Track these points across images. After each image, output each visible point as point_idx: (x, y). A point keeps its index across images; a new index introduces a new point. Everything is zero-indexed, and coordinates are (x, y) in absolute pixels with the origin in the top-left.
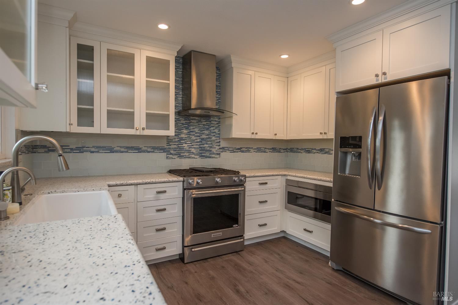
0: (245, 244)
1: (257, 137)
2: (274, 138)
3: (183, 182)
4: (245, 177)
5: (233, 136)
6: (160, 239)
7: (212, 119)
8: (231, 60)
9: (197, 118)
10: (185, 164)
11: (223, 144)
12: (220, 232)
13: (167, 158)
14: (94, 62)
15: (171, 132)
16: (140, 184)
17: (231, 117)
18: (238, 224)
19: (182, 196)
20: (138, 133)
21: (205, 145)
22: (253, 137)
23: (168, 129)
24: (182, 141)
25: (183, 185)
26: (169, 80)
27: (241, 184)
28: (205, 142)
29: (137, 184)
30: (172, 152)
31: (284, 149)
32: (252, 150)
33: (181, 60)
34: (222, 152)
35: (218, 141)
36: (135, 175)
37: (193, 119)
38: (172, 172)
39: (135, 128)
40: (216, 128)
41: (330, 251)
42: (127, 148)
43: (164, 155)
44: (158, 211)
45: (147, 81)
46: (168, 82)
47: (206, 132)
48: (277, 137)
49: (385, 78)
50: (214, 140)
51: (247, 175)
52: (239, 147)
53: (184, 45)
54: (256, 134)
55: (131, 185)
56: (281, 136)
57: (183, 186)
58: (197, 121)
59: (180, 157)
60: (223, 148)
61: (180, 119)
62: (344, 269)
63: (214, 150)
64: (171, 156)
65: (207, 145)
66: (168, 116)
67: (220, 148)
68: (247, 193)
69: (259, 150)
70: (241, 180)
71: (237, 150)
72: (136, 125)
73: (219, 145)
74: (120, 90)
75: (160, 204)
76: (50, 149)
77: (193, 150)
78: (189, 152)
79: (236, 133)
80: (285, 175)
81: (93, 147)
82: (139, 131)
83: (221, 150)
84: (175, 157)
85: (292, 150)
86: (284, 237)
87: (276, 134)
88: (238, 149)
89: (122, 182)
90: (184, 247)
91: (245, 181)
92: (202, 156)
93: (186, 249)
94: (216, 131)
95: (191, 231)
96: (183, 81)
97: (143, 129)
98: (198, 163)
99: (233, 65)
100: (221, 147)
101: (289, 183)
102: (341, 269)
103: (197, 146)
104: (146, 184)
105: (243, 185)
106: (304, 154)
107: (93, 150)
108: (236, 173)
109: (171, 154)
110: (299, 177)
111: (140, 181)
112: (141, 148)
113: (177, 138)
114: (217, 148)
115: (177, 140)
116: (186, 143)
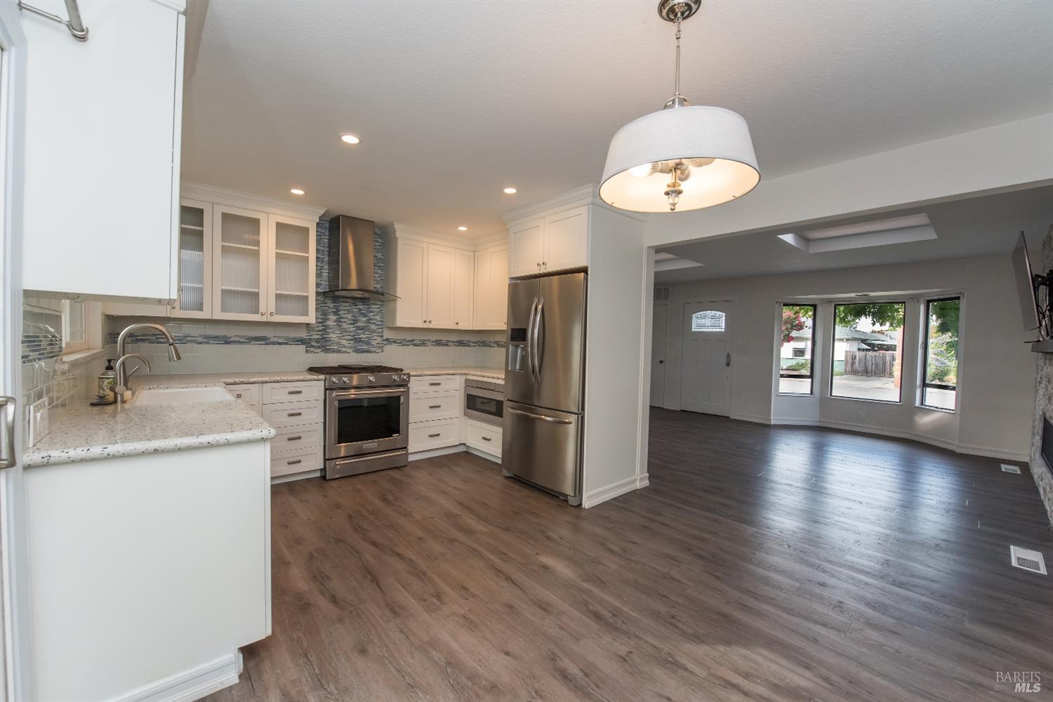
0: (409, 460)
1: (431, 326)
2: (455, 327)
3: (325, 380)
4: (409, 375)
5: (398, 325)
6: (294, 450)
7: (372, 302)
8: (394, 228)
9: (349, 301)
10: (333, 360)
11: (388, 334)
12: (376, 442)
13: (307, 351)
14: (204, 229)
15: (311, 318)
16: (266, 382)
17: (396, 300)
18: (399, 433)
19: (323, 398)
20: (264, 319)
21: (362, 336)
22: (426, 326)
23: (306, 314)
24: (327, 330)
25: (325, 383)
26: (308, 253)
27: (404, 384)
28: (361, 332)
29: (263, 383)
30: (314, 344)
31: (474, 343)
32: (428, 343)
33: (327, 225)
34: (386, 345)
35: (380, 331)
36: (261, 373)
37: (344, 302)
38: (312, 370)
39: (260, 312)
40: (378, 313)
41: (501, 456)
43: (303, 348)
44: (291, 415)
45: (277, 253)
46: (307, 255)
47: (363, 319)
48: (460, 327)
49: (546, 269)
50: (374, 330)
51: (411, 373)
52: (410, 339)
53: (328, 210)
54: (430, 322)
55: (255, 383)
56: (464, 326)
57: (325, 386)
58: (350, 304)
59: (326, 350)
60: (387, 340)
61: (324, 301)
62: (515, 475)
63: (374, 343)
64: (312, 349)
65: (365, 336)
66: (306, 297)
67: (383, 340)
68: (412, 396)
69: (439, 343)
70: (404, 380)
72: (262, 309)
73: (382, 337)
74: (239, 265)
75: (295, 408)
76: (139, 338)
77: (344, 342)
78: (338, 344)
79: (401, 321)
80: (465, 374)
81: (200, 336)
82: (266, 316)
83: (385, 342)
84: (319, 350)
85: (484, 344)
86: (467, 453)
87: (457, 324)
88: (409, 341)
89: (241, 380)
90: (325, 460)
91: (409, 380)
92: (357, 351)
93: (327, 462)
94: (378, 318)
95: (335, 440)
96: (329, 252)
97: (271, 314)
98: (351, 359)
99: (398, 234)
100: (384, 338)
101: (468, 383)
102: (513, 476)
103: (350, 337)
104: (274, 382)
105: (406, 385)
106: (497, 348)
107: (200, 339)
108: (398, 370)
109: (313, 346)
110: (479, 376)
111: (267, 379)
112: (268, 339)
113: (321, 326)
114: (379, 339)
115: (321, 328)
116: (334, 333)
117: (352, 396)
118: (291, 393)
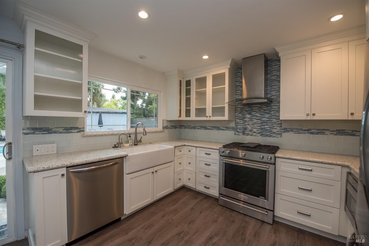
1: (315, 118)
2: (350, 118)
3: (219, 150)
9: (258, 105)
12: (246, 196)
13: (235, 134)
14: (191, 87)
15: (226, 118)
19: (219, 159)
20: (208, 119)
21: (266, 126)
22: (309, 118)
24: (245, 123)
26: (224, 85)
28: (266, 124)
29: (196, 147)
30: (238, 130)
32: (327, 132)
34: (284, 132)
35: (279, 122)
37: (254, 107)
39: (206, 116)
42: (213, 127)
44: (206, 164)
45: (212, 89)
47: (267, 116)
50: (275, 123)
54: (314, 115)
55: (194, 147)
57: (219, 153)
58: (258, 108)
59: (244, 134)
60: (285, 129)
61: (245, 108)
63: (275, 131)
65: (268, 126)
71: (304, 132)
73: (281, 127)
75: (208, 161)
89: (190, 145)
90: (220, 194)
92: (262, 135)
97: (210, 117)
100: (283, 128)
104: (200, 147)
109: (238, 132)
113: (242, 121)
114: (278, 129)
115: (242, 122)
116: (249, 125)
117: (242, 164)
118: (206, 154)
